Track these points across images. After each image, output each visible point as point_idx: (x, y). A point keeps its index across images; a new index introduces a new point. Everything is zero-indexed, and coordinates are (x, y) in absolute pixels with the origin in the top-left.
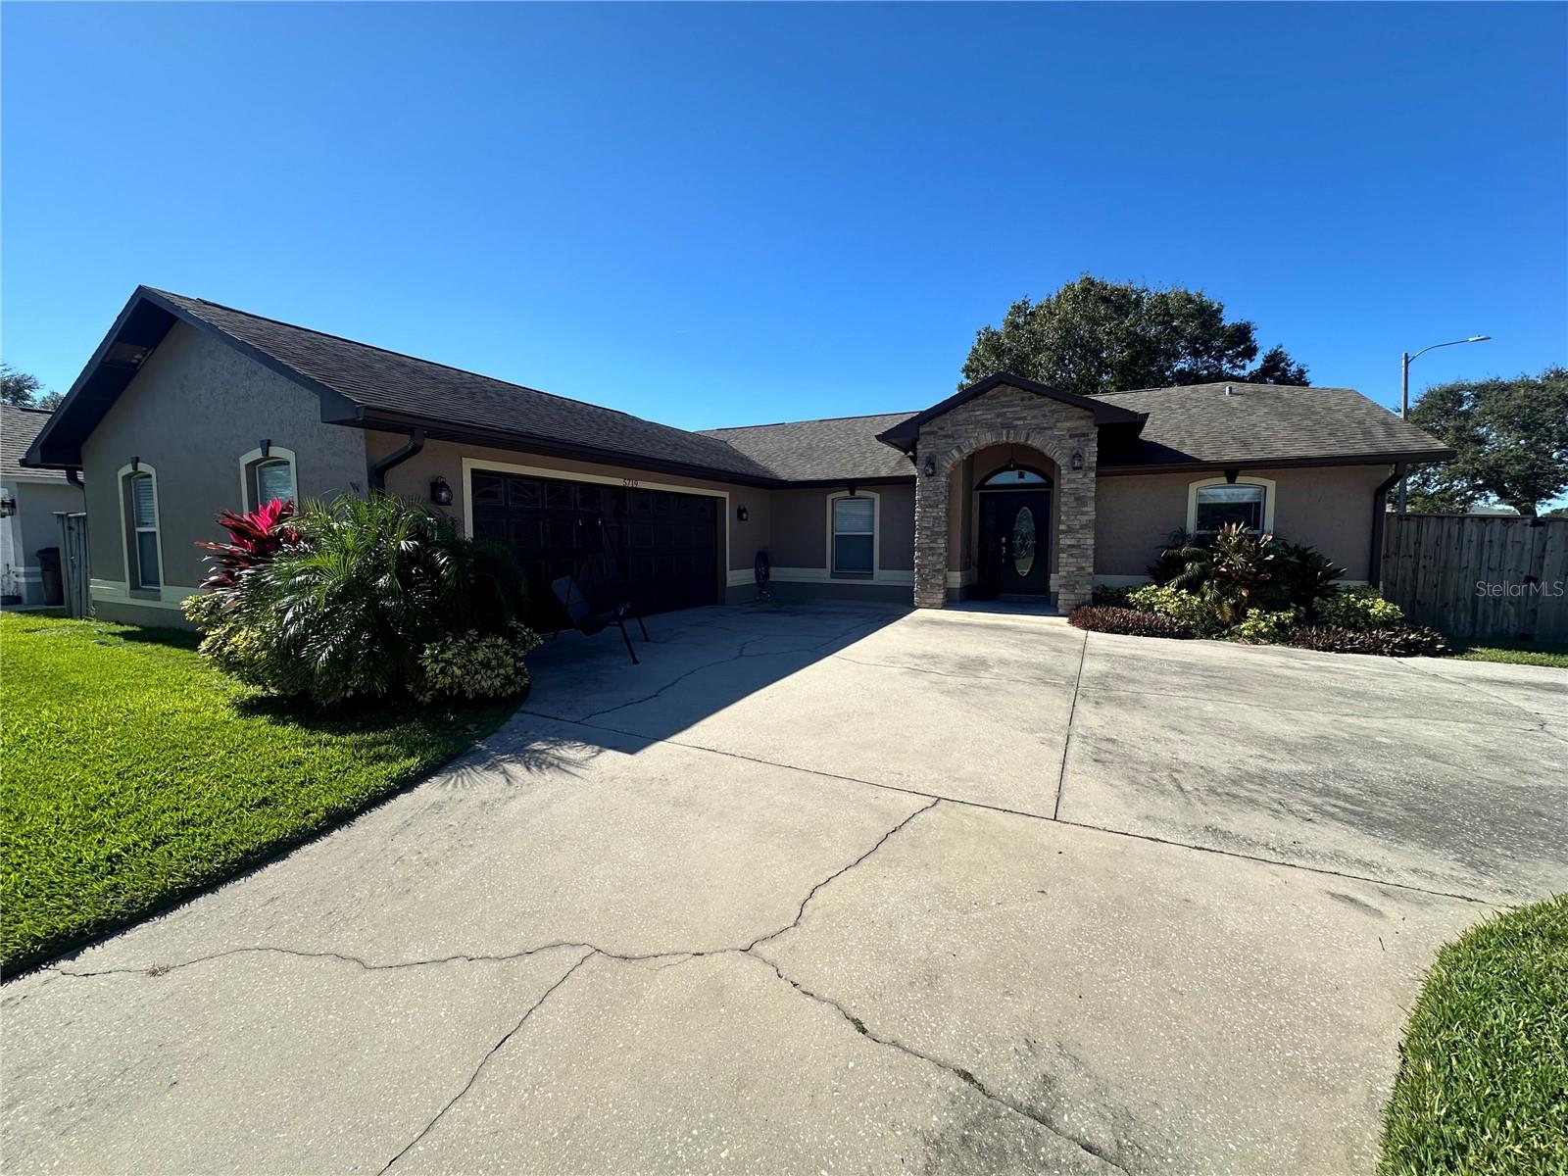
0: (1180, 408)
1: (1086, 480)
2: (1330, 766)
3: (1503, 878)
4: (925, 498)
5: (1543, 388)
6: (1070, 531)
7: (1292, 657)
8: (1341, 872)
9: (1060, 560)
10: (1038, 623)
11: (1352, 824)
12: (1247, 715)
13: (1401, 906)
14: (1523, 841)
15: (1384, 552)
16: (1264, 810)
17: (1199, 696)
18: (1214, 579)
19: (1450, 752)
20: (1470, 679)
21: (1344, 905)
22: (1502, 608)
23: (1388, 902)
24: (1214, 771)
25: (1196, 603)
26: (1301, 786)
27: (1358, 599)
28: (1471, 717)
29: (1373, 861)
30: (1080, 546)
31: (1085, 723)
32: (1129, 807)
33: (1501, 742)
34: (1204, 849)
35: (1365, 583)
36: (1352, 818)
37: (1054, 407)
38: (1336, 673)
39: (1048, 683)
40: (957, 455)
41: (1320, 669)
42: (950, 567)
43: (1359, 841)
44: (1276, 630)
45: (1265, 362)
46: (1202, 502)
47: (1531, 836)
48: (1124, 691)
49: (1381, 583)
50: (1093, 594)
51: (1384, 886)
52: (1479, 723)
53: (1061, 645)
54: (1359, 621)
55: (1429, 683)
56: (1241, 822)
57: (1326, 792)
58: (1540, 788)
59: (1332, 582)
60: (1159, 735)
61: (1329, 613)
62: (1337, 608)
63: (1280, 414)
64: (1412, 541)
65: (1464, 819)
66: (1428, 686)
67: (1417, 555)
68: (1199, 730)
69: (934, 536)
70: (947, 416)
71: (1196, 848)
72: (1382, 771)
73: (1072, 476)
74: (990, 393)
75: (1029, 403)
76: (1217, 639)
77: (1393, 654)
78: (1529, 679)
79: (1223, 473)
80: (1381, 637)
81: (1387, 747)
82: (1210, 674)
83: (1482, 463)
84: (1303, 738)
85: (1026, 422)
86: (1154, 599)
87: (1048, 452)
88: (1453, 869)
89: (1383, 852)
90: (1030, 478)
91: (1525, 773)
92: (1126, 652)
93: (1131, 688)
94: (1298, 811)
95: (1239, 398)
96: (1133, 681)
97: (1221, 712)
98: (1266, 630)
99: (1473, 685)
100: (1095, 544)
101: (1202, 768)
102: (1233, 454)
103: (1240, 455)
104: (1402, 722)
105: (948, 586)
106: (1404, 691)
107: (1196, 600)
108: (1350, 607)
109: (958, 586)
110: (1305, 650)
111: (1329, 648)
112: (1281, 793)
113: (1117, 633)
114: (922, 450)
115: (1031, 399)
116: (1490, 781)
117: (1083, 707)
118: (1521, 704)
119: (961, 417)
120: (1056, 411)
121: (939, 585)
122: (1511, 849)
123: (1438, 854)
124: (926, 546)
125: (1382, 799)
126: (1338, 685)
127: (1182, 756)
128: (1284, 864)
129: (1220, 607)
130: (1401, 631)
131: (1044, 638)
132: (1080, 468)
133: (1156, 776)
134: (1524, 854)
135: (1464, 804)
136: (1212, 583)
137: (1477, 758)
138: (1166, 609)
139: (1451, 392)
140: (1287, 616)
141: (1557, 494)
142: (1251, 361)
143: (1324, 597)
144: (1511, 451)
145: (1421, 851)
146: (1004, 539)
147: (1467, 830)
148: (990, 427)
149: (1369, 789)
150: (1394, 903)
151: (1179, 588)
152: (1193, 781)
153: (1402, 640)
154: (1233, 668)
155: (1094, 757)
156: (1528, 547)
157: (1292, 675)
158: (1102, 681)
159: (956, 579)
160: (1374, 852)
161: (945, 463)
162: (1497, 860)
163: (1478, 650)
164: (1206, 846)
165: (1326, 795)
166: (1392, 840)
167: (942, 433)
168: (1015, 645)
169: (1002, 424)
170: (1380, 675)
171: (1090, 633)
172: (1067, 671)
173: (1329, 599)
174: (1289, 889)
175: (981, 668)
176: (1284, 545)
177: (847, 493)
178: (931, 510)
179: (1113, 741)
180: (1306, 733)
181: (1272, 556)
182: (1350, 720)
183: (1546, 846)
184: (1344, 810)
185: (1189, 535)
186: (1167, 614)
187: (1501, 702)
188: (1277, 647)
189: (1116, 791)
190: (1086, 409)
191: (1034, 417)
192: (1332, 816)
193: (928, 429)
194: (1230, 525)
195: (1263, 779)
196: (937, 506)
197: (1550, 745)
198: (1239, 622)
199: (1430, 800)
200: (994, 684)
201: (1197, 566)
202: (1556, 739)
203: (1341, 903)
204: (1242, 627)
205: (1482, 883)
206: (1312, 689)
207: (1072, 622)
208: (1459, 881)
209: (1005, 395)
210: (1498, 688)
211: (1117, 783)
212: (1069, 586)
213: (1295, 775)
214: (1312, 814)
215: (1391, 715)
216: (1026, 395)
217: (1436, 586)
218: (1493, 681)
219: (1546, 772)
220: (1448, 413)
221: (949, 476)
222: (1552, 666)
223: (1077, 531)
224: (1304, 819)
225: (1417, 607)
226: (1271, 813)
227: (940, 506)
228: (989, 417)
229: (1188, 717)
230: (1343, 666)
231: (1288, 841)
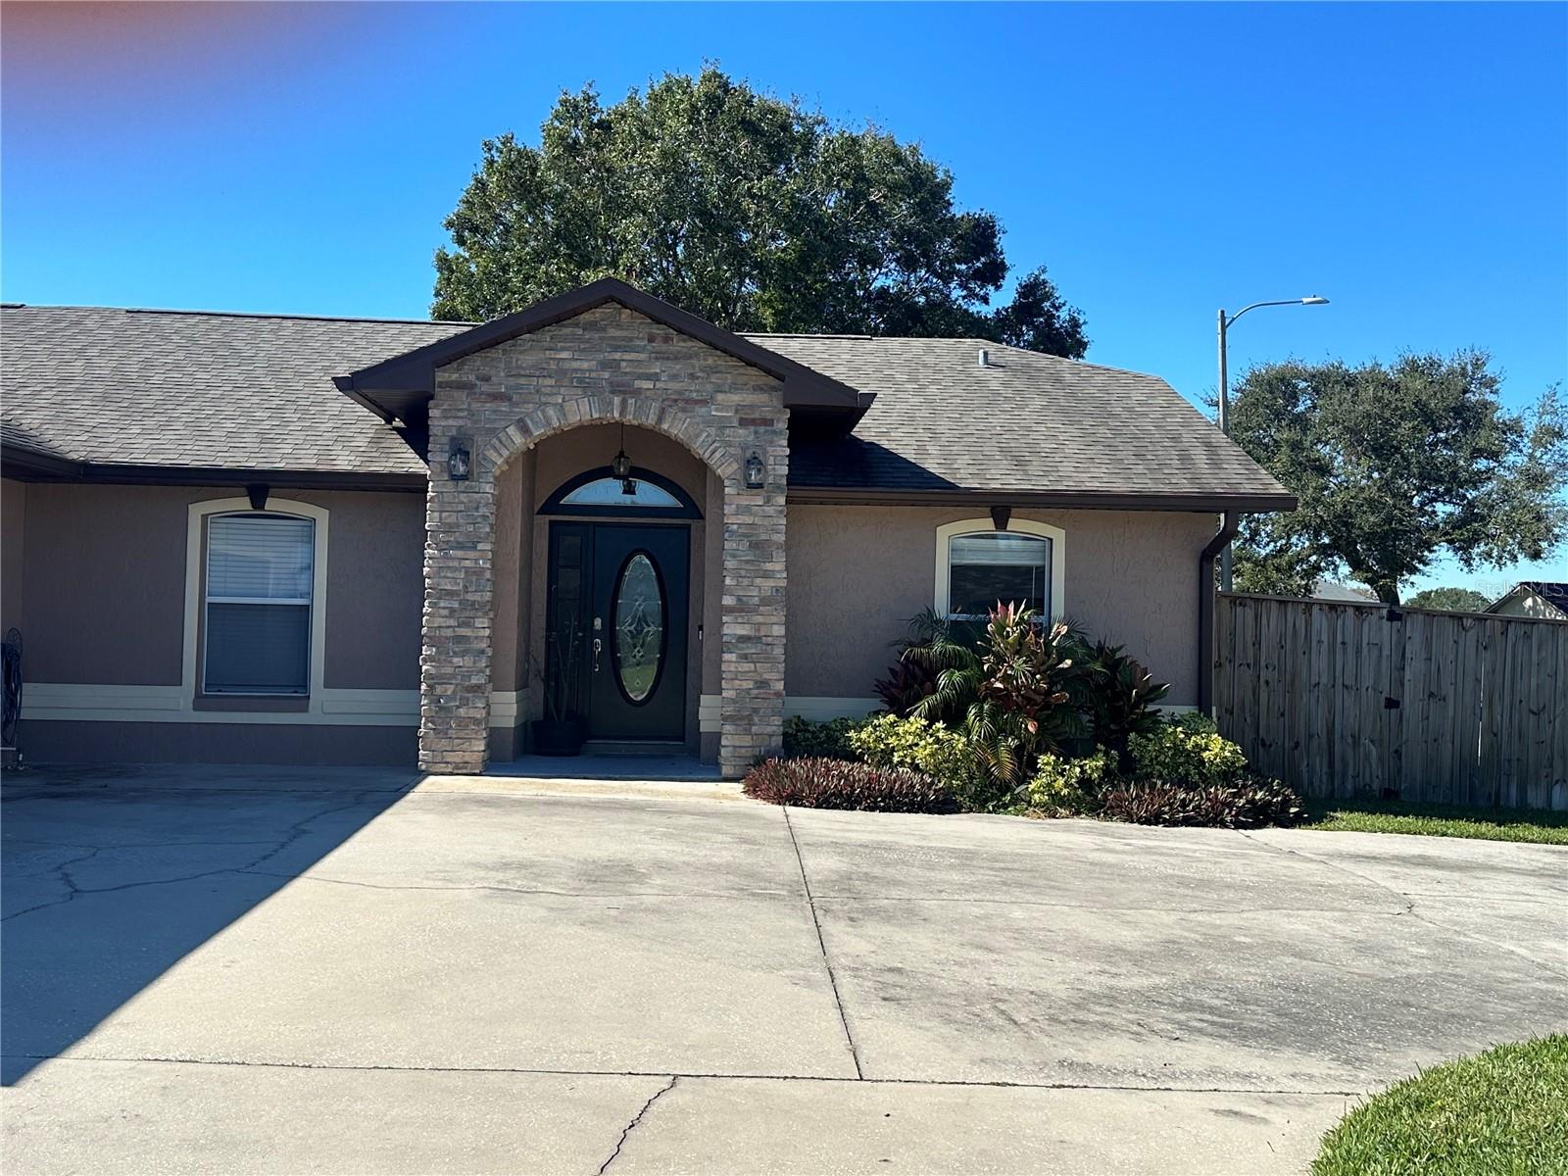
0: (909, 381)
1: (770, 510)
2: (1188, 976)
3: (1376, 1069)
4: (448, 528)
5: (1395, 387)
6: (742, 608)
7: (1107, 835)
8: (1221, 1089)
9: (724, 667)
10: (692, 795)
11: (1224, 1037)
12: (1069, 919)
13: (1285, 1111)
14: (1393, 1032)
15: (1215, 658)
16: (1123, 1034)
17: (997, 898)
18: (984, 700)
19: (1317, 947)
20: (1331, 856)
21: (1229, 1119)
22: (1362, 749)
23: (1272, 1109)
24: (1048, 995)
25: (960, 746)
26: (1158, 1002)
27: (1188, 736)
28: (1336, 904)
29: (1252, 1072)
30: (760, 638)
31: (846, 950)
32: (954, 1051)
33: (1370, 931)
34: (1064, 1086)
35: (1194, 710)
36: (1223, 1031)
37: (710, 361)
38: (1171, 855)
39: (759, 894)
40: (518, 439)
41: (1148, 851)
42: (496, 683)
43: (1234, 1053)
44: (1080, 791)
45: (1022, 295)
46: (957, 562)
47: (1402, 1027)
48: (887, 897)
49: (1214, 708)
50: (785, 734)
51: (1266, 1095)
52: (1346, 910)
53: (752, 832)
54: (1189, 771)
55: (1285, 863)
56: (1099, 1051)
57: (1188, 1006)
58: (1408, 977)
59: (1151, 708)
60: (961, 957)
61: (1151, 761)
62: (1161, 751)
63: (1063, 411)
64: (1250, 640)
65: (1337, 1018)
66: (1285, 867)
67: (1257, 662)
68: (1012, 945)
69: (465, 612)
70: (496, 353)
71: (1054, 1086)
72: (1248, 976)
73: (744, 501)
74: (586, 317)
75: (664, 347)
76: (994, 812)
77: (1239, 825)
78: (1396, 852)
79: (987, 510)
80: (1221, 797)
81: (1248, 948)
82: (1002, 865)
83: (1328, 507)
84: (1148, 945)
85: (658, 385)
86: (893, 741)
87: (700, 447)
88: (1330, 1068)
89: (1262, 1062)
90: (649, 494)
91: (1394, 963)
92: (865, 838)
93: (895, 893)
94: (1162, 1030)
95: (998, 373)
96: (895, 883)
97: (1034, 918)
98: (1065, 791)
99: (1336, 863)
100: (786, 635)
101: (1032, 993)
102: (1002, 478)
103: (1014, 482)
104: (1262, 916)
105: (491, 725)
106: (1258, 876)
107: (960, 742)
108: (1178, 749)
109: (511, 723)
110: (1122, 825)
111: (1154, 819)
112: (1136, 1013)
113: (836, 807)
114: (440, 422)
115: (667, 339)
116: (1359, 975)
117: (833, 928)
118: (1388, 885)
119: (528, 359)
120: (714, 370)
121: (477, 721)
122: (1383, 1042)
123: (1315, 1057)
124: (449, 633)
125: (1252, 1007)
126: (1176, 872)
127: (1001, 981)
128: (1158, 1089)
129: (996, 755)
130: (1244, 786)
131: (714, 822)
132: (760, 486)
133: (976, 1010)
134: (1395, 1045)
135: (1335, 1003)
136: (982, 708)
137: (1345, 951)
138: (913, 759)
139: (1282, 380)
140: (1094, 765)
141: (1421, 567)
142: (998, 288)
143: (1142, 733)
144: (1362, 489)
145: (1298, 1056)
146: (598, 622)
147: (1341, 1029)
148: (587, 387)
149: (1235, 998)
150: (1278, 1109)
151: (932, 718)
152: (1025, 1010)
153: (1248, 802)
154: (1032, 855)
155: (881, 995)
156: (1386, 652)
157: (1114, 861)
158: (843, 883)
159: (507, 708)
160: (1252, 1063)
161: (492, 455)
162: (1371, 1054)
163: (1338, 815)
164: (1066, 1083)
165: (1189, 1010)
166: (1267, 1049)
167: (485, 388)
168: (668, 836)
169: (611, 384)
170: (1226, 855)
171: (790, 809)
172: (781, 873)
173: (1150, 736)
174: (1169, 1113)
175: (627, 878)
176: (1083, 642)
177: (244, 504)
178: (460, 553)
179: (899, 971)
180: (1150, 937)
181: (1069, 662)
182: (1200, 917)
183: (1414, 1035)
184: (1213, 1023)
185: (939, 622)
186: (915, 768)
187: (1366, 882)
188: (1083, 822)
189: (929, 1034)
190: (769, 372)
191: (674, 377)
192: (1200, 1031)
193: (455, 376)
194: (1006, 605)
195: (1112, 998)
196: (475, 548)
197: (1418, 930)
198: (1024, 779)
199: (1301, 1002)
200: (666, 902)
201: (957, 676)
202: (1423, 923)
203: (1226, 1119)
204: (1031, 787)
205: (1357, 1077)
206: (1145, 879)
207: (753, 790)
208: (1337, 1079)
209: (619, 326)
210: (1363, 865)
211: (927, 1024)
212: (742, 719)
213: (1150, 991)
214: (1177, 1031)
215: (1246, 908)
216: (658, 330)
217: (1283, 715)
218: (1358, 856)
219: (1414, 960)
220: (1278, 415)
221: (498, 481)
222: (1420, 833)
223: (754, 610)
224: (1171, 1038)
225: (1261, 750)
226: (1132, 1036)
227: (480, 546)
228: (585, 365)
229: (991, 929)
230: (1177, 845)
231: (1157, 1065)
